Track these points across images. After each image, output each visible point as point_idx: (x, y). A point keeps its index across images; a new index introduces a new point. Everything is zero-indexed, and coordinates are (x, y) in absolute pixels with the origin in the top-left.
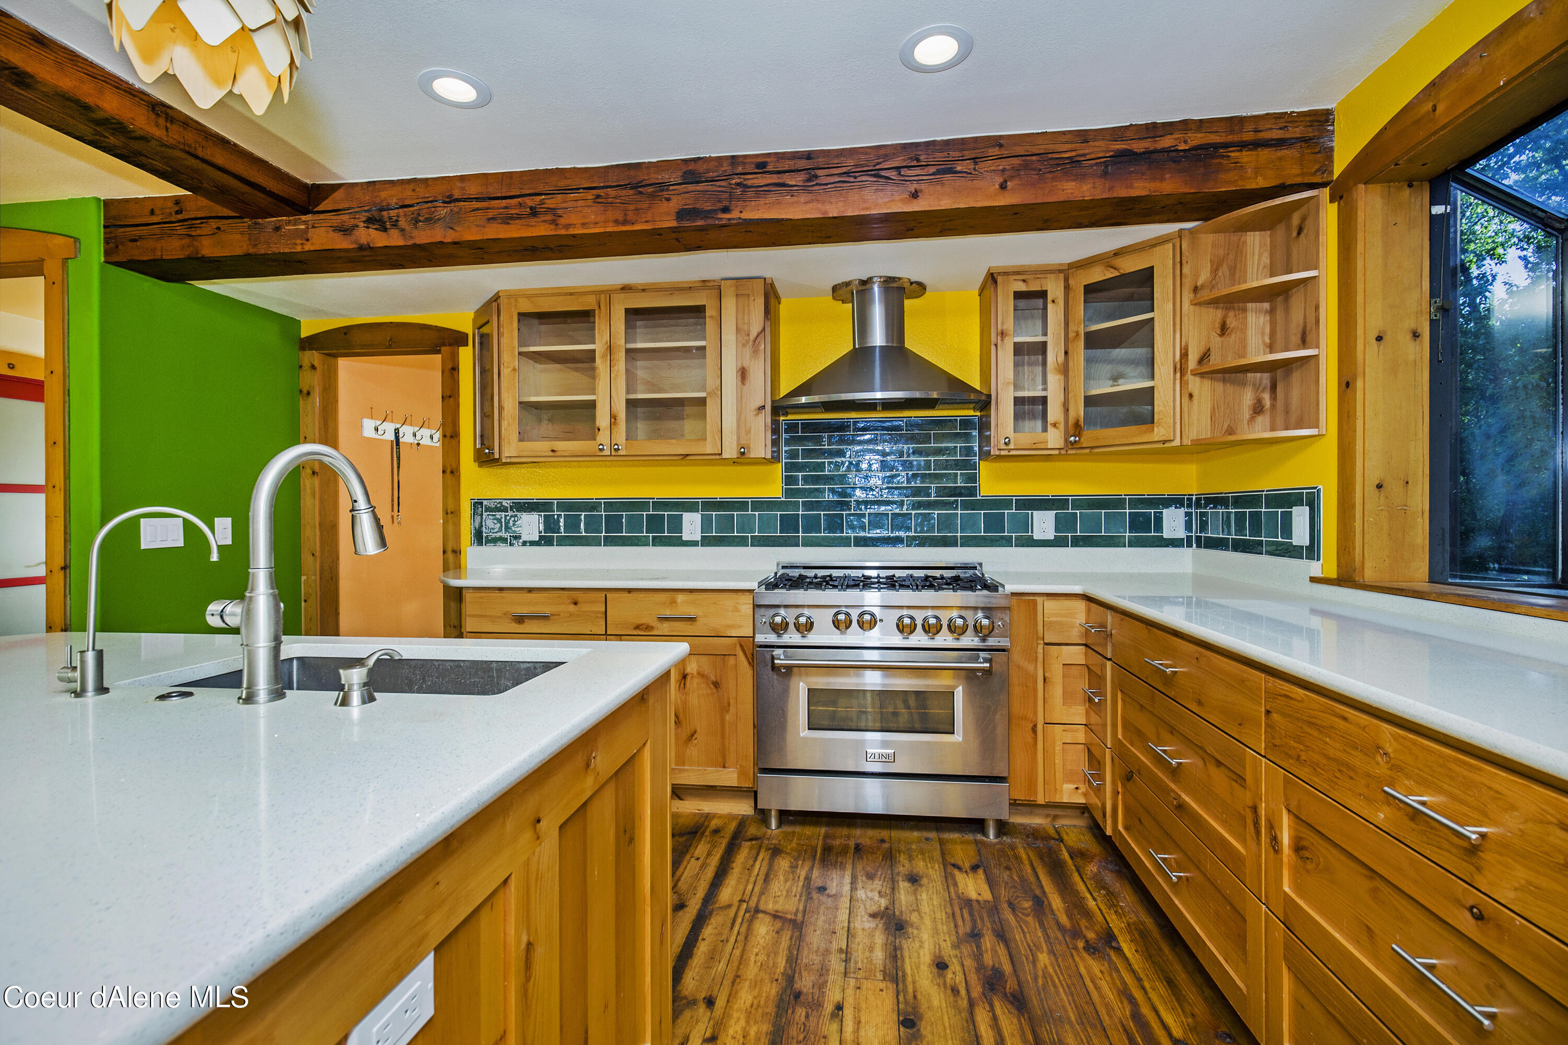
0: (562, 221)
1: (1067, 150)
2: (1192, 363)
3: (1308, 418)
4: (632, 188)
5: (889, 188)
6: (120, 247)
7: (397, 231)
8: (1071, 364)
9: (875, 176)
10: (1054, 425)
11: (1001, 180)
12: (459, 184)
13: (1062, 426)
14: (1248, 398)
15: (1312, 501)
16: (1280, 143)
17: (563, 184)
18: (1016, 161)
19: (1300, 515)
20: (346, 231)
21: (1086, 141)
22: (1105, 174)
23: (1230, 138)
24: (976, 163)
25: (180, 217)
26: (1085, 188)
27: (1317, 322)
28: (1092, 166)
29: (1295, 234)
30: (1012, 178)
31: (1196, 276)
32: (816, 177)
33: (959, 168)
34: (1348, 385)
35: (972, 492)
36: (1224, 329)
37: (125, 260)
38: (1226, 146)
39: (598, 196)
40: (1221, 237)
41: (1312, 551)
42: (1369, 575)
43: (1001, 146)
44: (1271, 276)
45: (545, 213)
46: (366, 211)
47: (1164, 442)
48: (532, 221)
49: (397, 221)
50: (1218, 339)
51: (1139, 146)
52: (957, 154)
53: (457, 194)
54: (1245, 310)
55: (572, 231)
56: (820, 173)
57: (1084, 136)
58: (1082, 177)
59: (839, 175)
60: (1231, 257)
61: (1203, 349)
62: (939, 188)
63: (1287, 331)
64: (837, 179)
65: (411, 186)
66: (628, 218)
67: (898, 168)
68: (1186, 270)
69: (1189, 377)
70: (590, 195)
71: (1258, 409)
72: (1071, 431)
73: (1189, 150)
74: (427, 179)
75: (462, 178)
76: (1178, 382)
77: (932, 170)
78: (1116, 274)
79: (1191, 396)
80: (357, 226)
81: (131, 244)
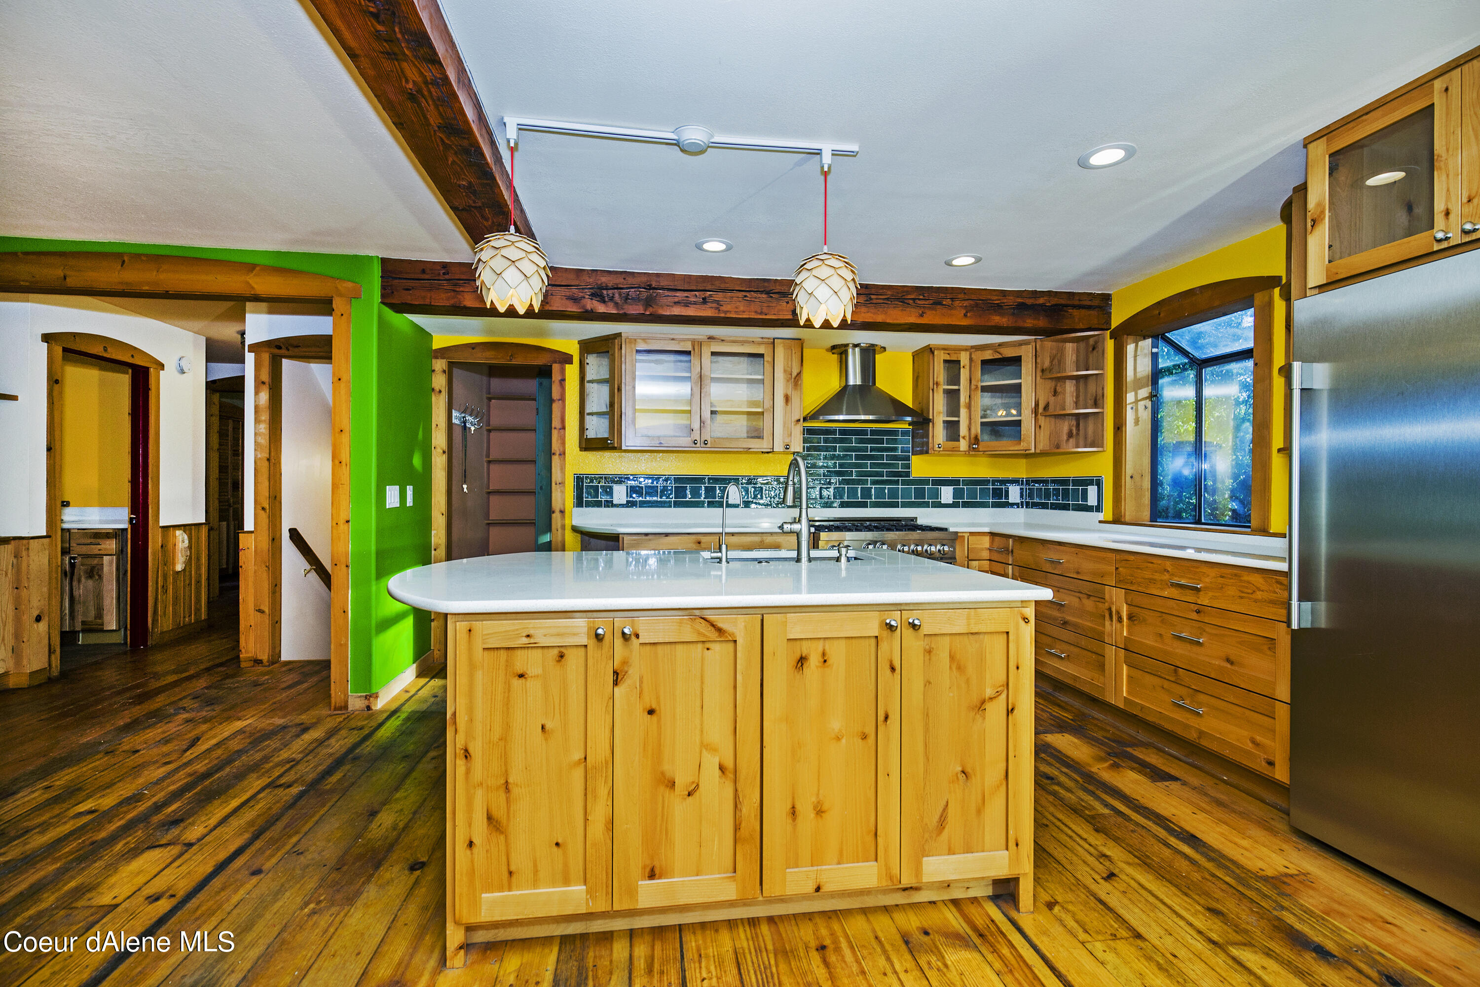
0: (722, 308)
1: (996, 300)
2: (1041, 410)
3: (1097, 442)
4: (766, 294)
5: (908, 309)
6: (395, 293)
7: (612, 304)
8: (973, 403)
9: (901, 302)
10: (964, 438)
11: (964, 312)
12: (655, 278)
13: (967, 438)
14: (1066, 429)
15: (1099, 483)
16: (1089, 307)
17: (723, 286)
18: (971, 302)
19: (1092, 491)
20: (575, 300)
21: (1005, 296)
22: (1013, 314)
23: (1069, 302)
24: (953, 301)
25: (447, 277)
26: (1004, 320)
27: (1103, 395)
28: (1007, 309)
29: (1091, 349)
30: (970, 311)
31: (1043, 363)
32: (871, 299)
33: (944, 303)
34: (1118, 428)
35: (908, 474)
36: (1055, 393)
37: (399, 302)
38: (1067, 306)
39: (746, 296)
40: (1054, 343)
41: (1099, 508)
42: (1128, 518)
43: (965, 293)
44: (1077, 371)
45: (712, 302)
46: (590, 288)
47: (1026, 450)
48: (704, 306)
49: (613, 297)
50: (1053, 398)
51: (1029, 302)
52: (943, 295)
53: (654, 284)
54: (1065, 383)
55: (728, 315)
56: (873, 297)
57: (1004, 293)
58: (1002, 315)
59: (884, 299)
60: (1059, 355)
61: (1046, 402)
62: (934, 312)
63: (1086, 396)
64: (882, 301)
65: (623, 276)
66: (763, 311)
67: (914, 299)
68: (1038, 361)
69: (1039, 417)
70: (741, 294)
71: (1070, 435)
72: (973, 441)
73: (1052, 306)
74: (634, 273)
75: (658, 275)
76: (1033, 419)
77: (931, 302)
78: (1000, 356)
79: (1040, 427)
80: (584, 298)
81: (404, 292)
